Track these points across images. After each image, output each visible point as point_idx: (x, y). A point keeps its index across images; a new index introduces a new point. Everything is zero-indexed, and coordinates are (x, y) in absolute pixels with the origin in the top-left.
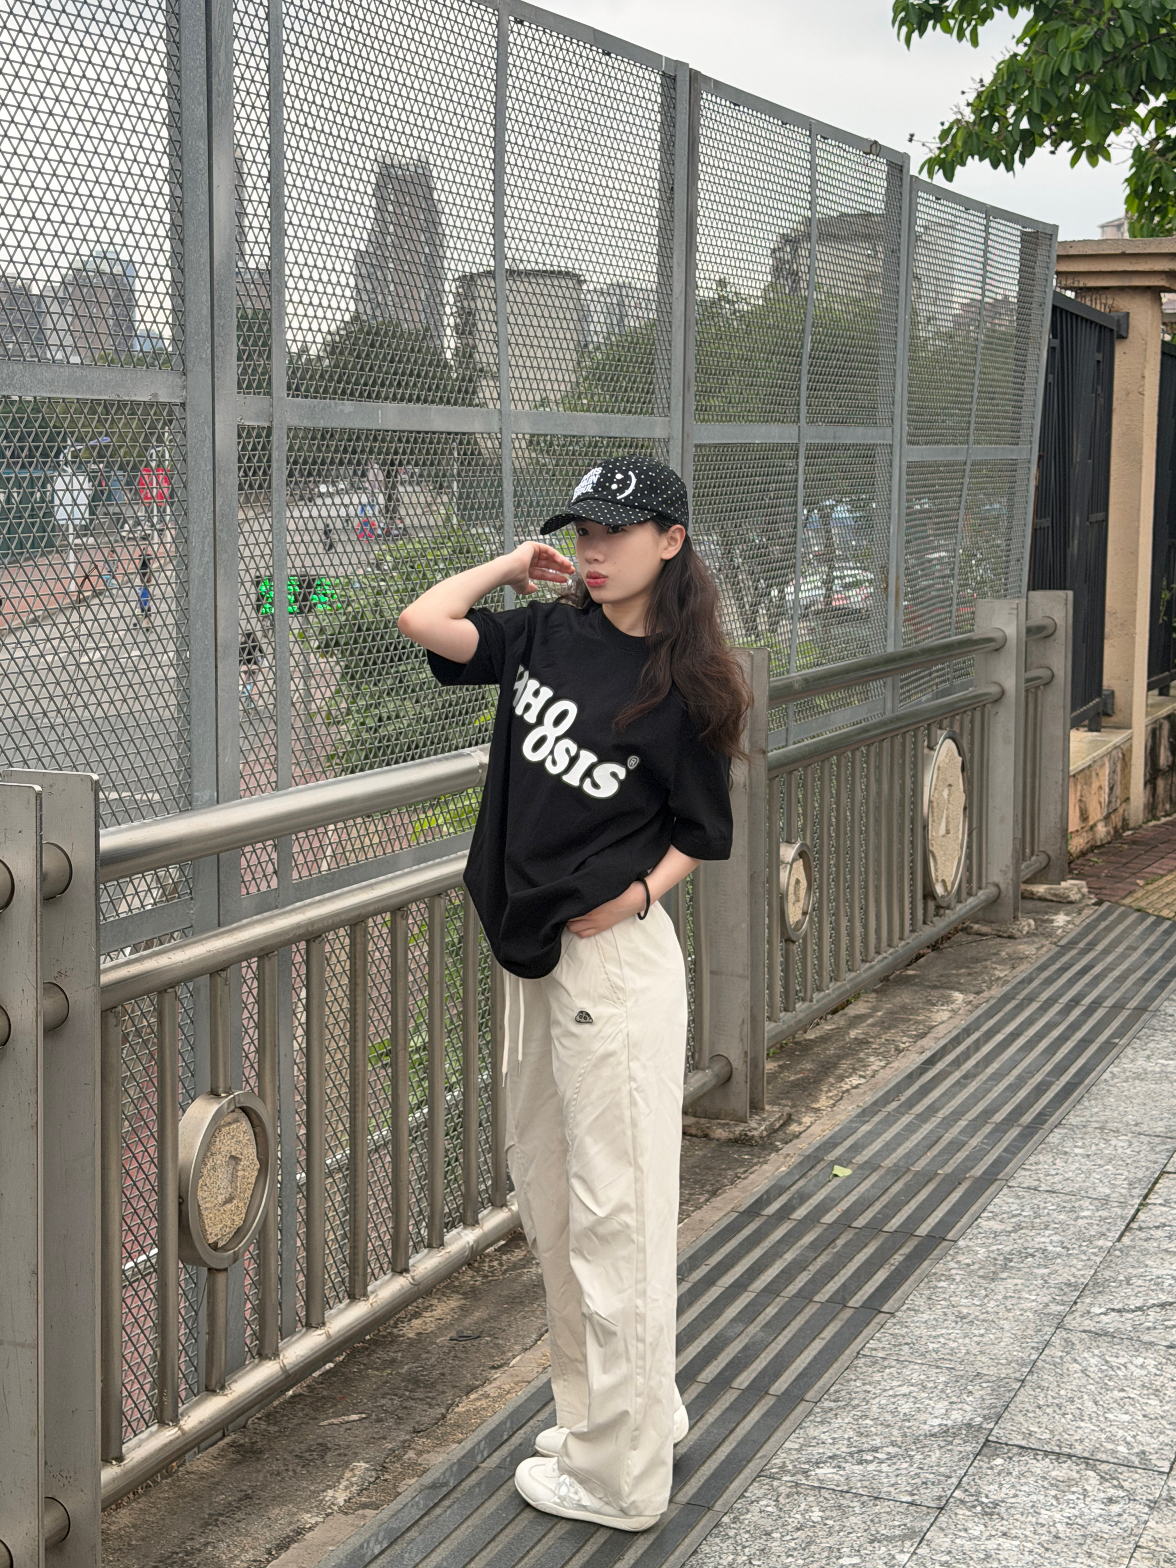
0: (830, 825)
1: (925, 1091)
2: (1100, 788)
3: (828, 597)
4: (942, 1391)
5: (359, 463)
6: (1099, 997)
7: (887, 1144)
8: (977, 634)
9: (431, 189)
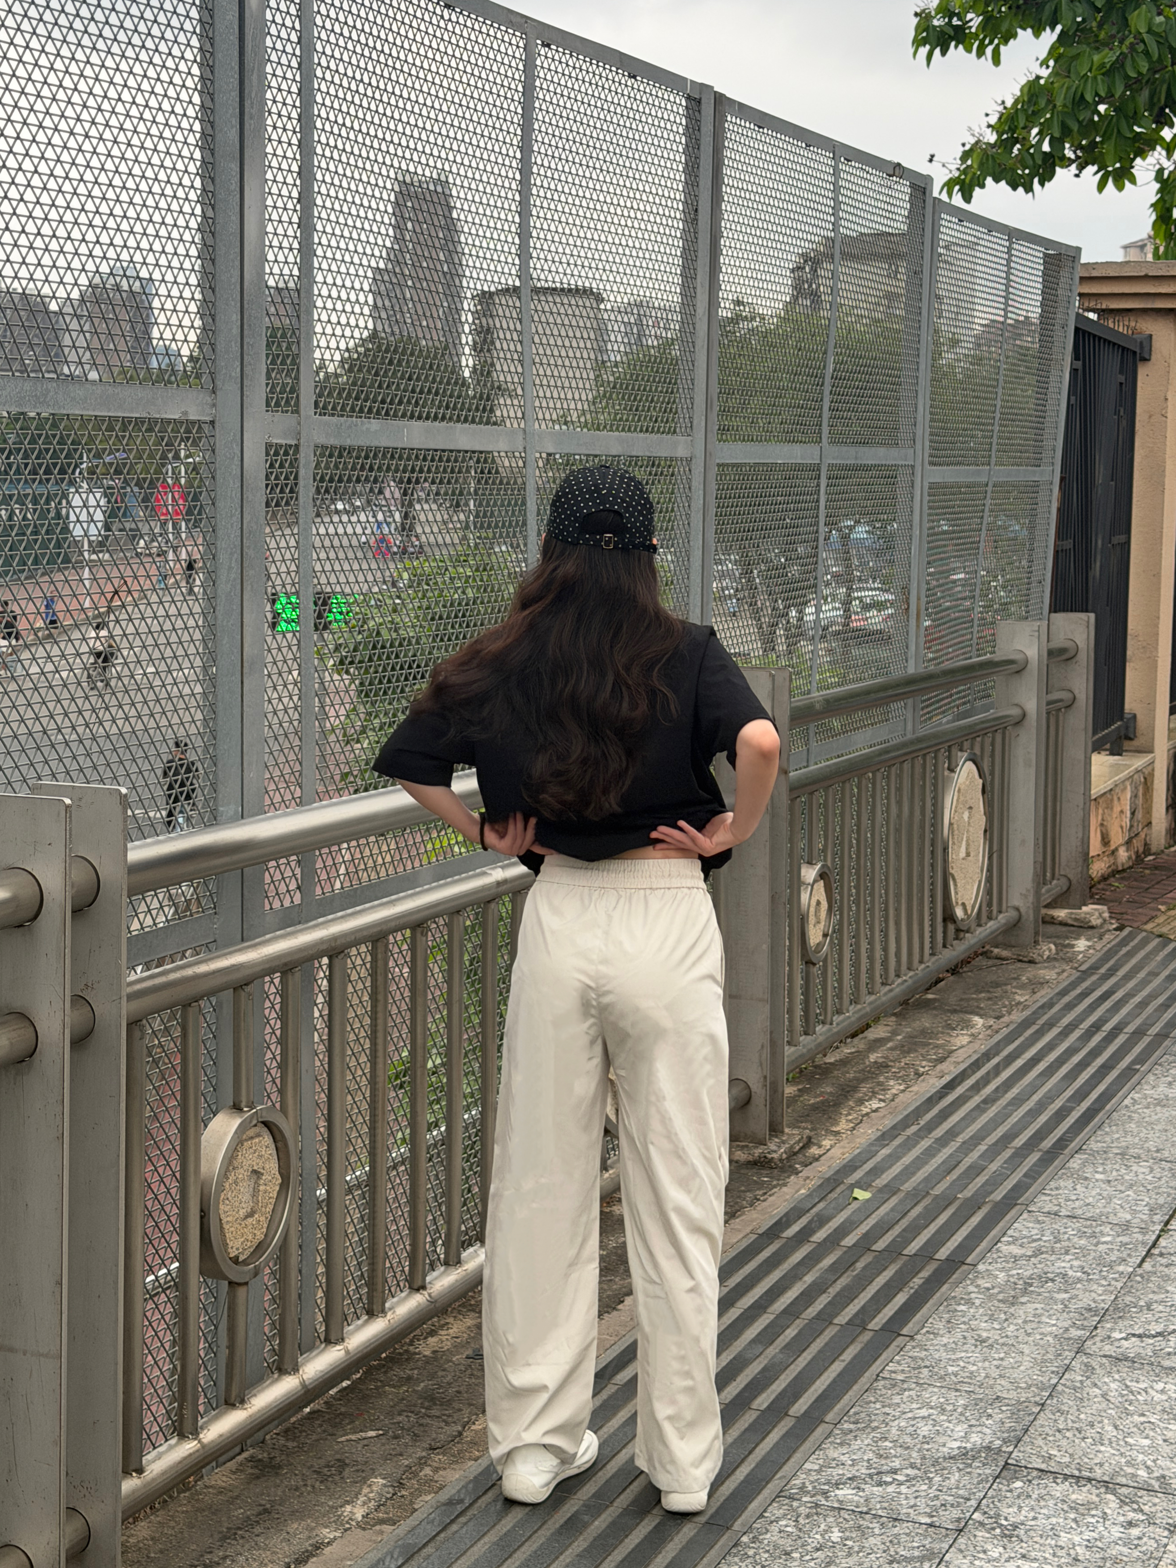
0: (851, 846)
1: (944, 1115)
2: (1122, 812)
3: (847, 616)
4: (961, 1414)
5: (376, 481)
6: (1119, 1023)
7: (907, 1168)
8: (998, 657)
9: (450, 209)
